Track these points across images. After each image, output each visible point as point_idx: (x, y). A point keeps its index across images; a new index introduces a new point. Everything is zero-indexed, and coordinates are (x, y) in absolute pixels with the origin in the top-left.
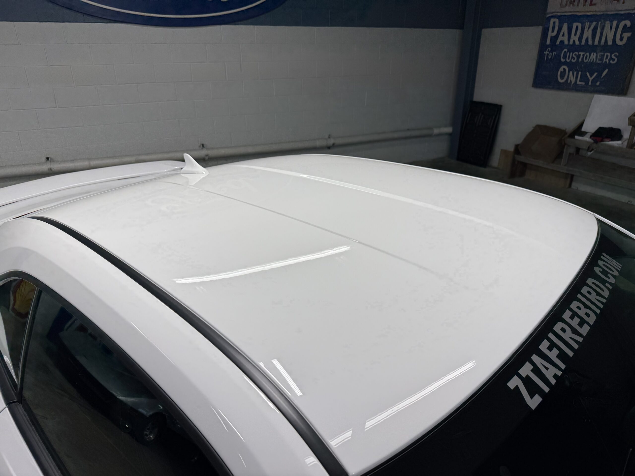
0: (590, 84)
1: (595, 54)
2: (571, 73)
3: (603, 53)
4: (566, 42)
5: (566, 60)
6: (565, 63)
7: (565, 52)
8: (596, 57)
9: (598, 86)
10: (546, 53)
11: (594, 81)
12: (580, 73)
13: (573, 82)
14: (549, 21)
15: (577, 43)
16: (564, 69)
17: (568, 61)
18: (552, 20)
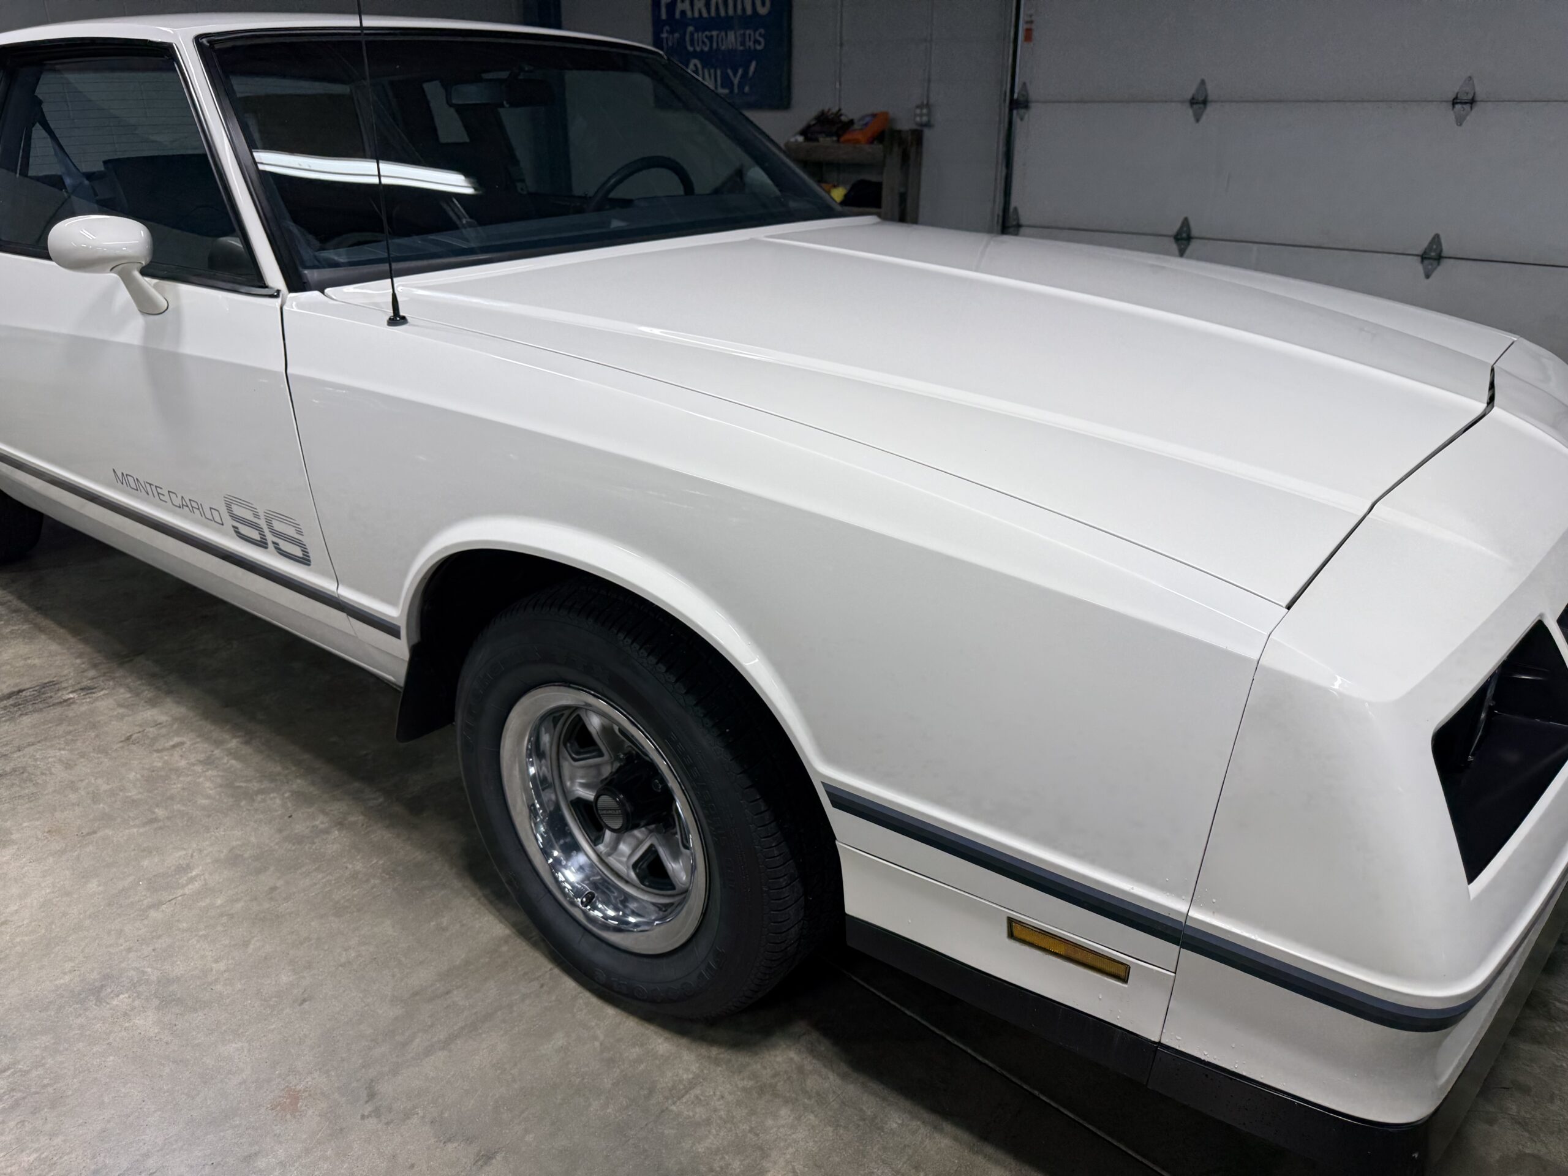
0: (736, 90)
1: (733, 33)
2: (706, 71)
4: (689, 14)
5: (694, 48)
6: (695, 55)
7: (691, 32)
8: (736, 37)
9: (749, 94)
10: (664, 35)
11: (741, 86)
12: (719, 71)
16: (695, 65)
17: (698, 49)
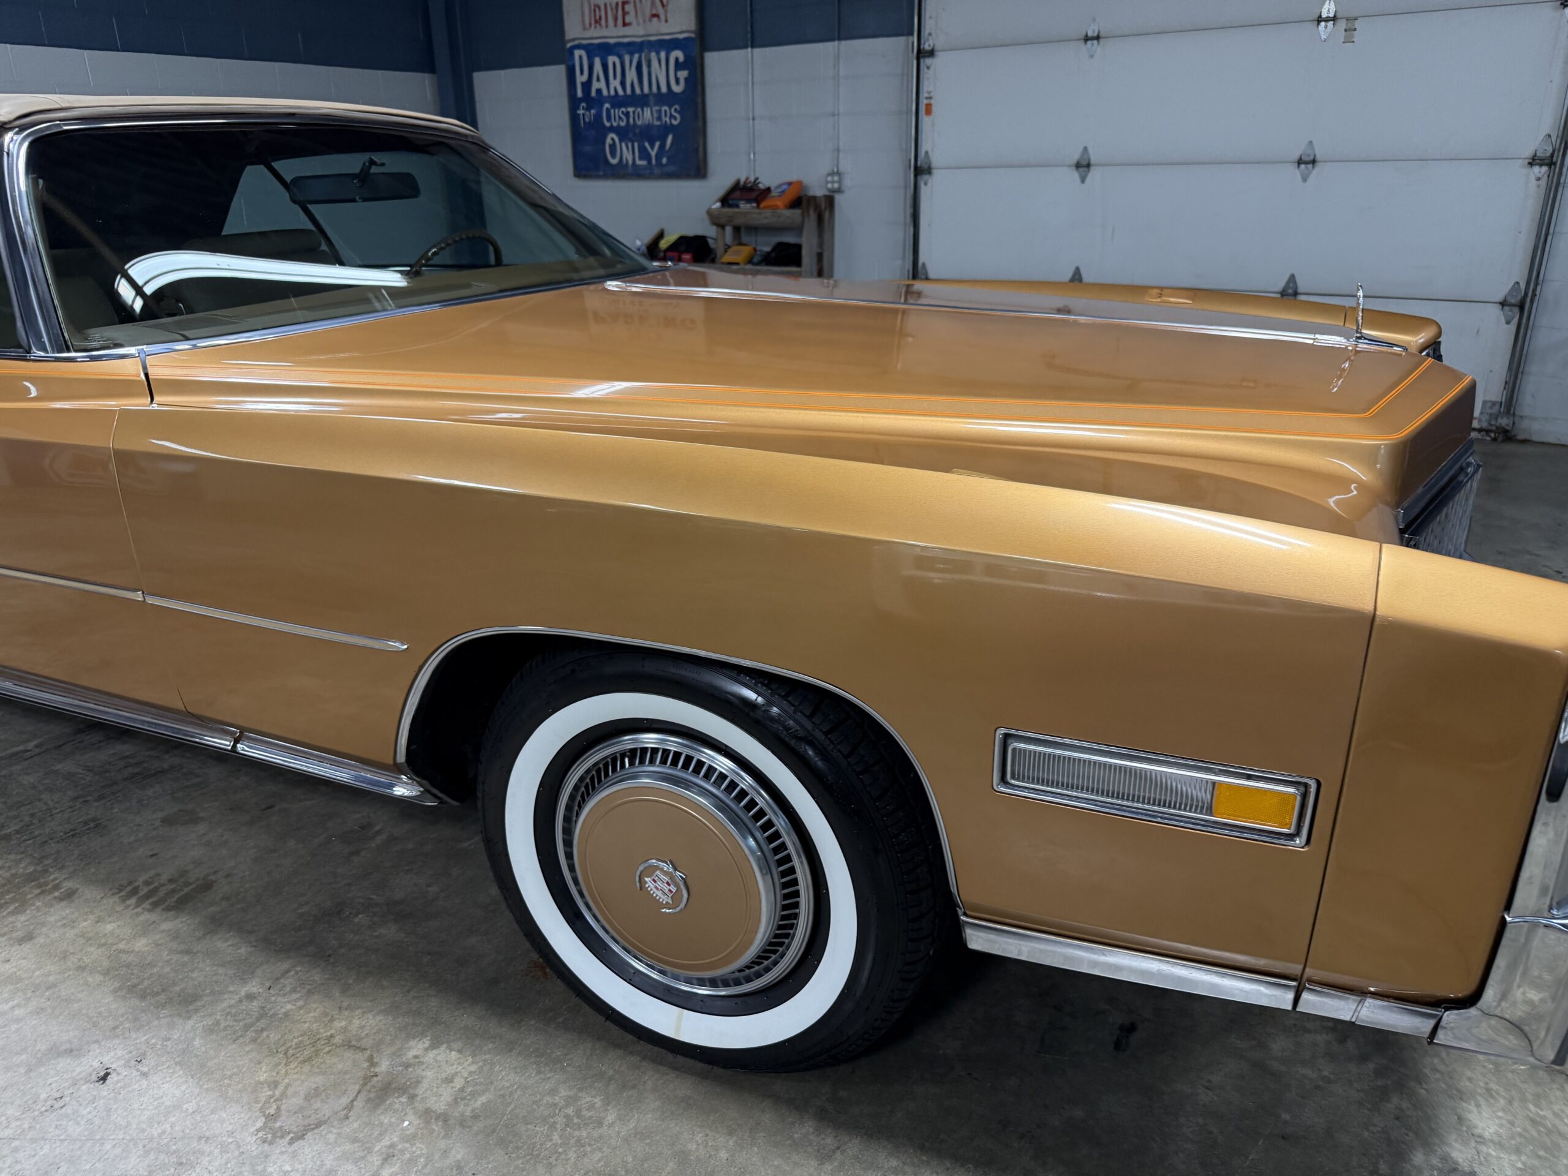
0: (654, 162)
1: (649, 109)
2: (624, 145)
3: (657, 108)
4: (605, 93)
6: (612, 129)
7: (607, 109)
8: (652, 114)
9: (666, 165)
10: (581, 112)
11: (659, 157)
12: (636, 145)
13: (630, 162)
14: (572, 54)
15: (621, 92)
16: (613, 139)
17: (615, 124)
18: (577, 53)
